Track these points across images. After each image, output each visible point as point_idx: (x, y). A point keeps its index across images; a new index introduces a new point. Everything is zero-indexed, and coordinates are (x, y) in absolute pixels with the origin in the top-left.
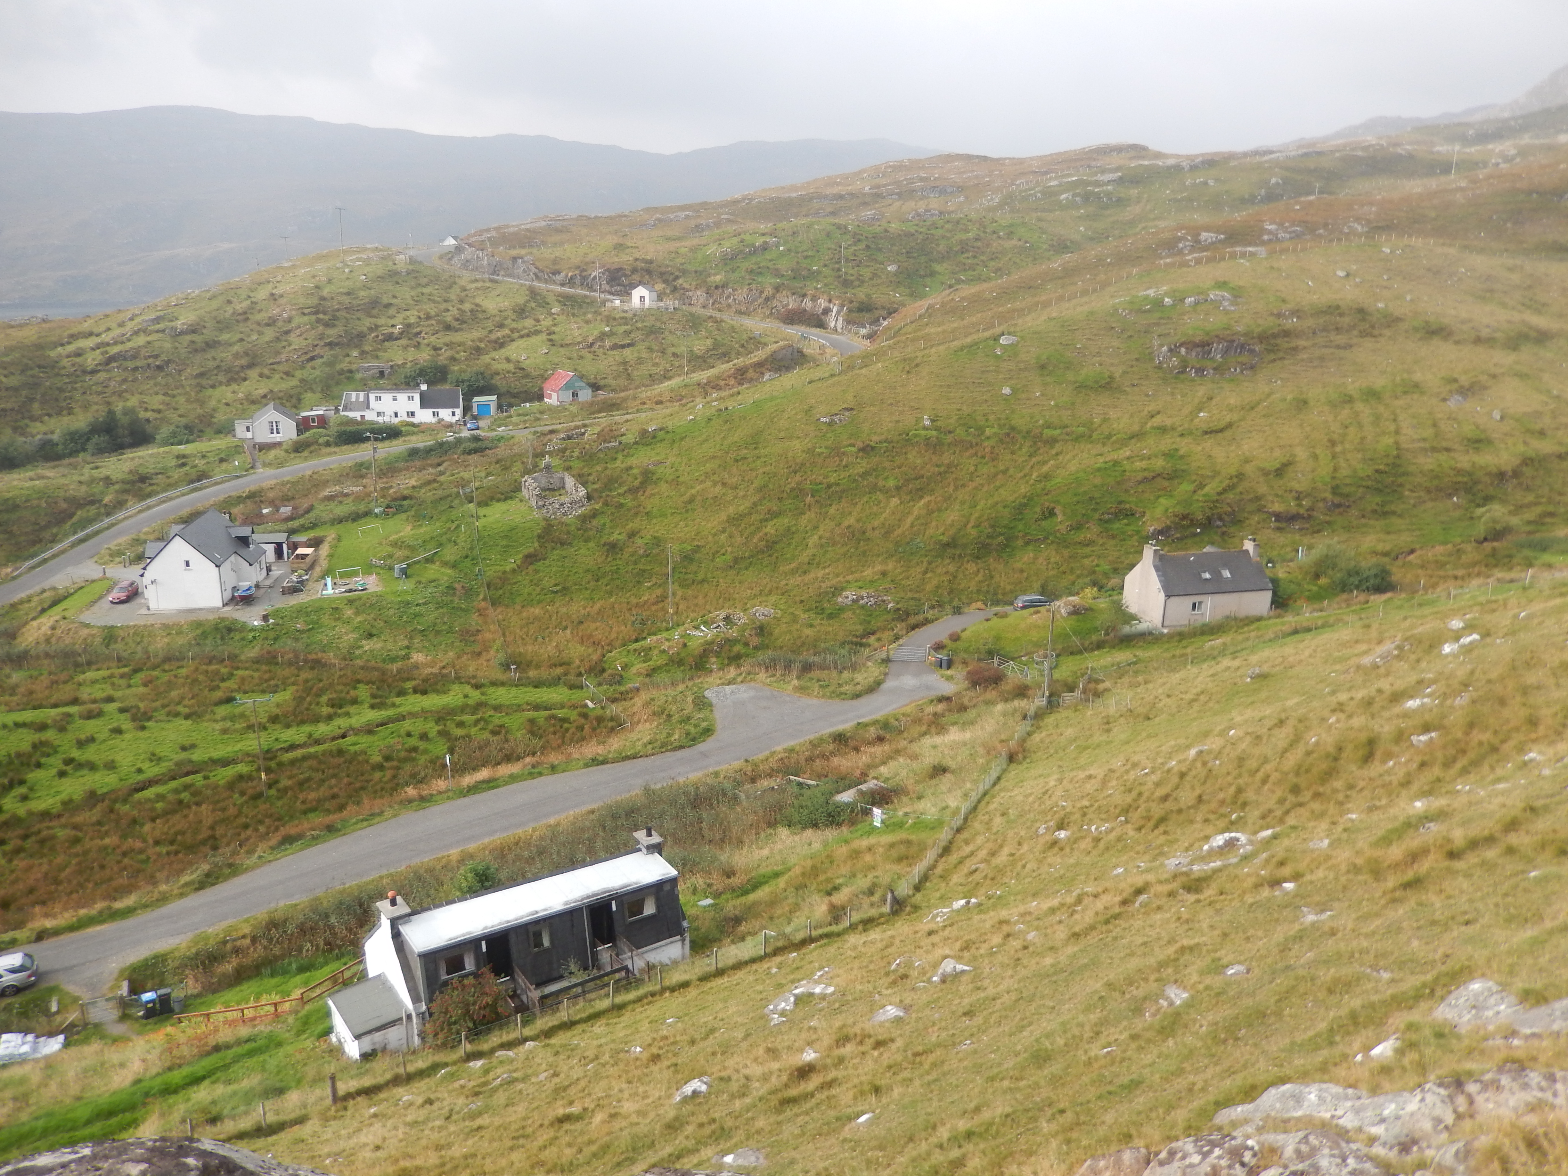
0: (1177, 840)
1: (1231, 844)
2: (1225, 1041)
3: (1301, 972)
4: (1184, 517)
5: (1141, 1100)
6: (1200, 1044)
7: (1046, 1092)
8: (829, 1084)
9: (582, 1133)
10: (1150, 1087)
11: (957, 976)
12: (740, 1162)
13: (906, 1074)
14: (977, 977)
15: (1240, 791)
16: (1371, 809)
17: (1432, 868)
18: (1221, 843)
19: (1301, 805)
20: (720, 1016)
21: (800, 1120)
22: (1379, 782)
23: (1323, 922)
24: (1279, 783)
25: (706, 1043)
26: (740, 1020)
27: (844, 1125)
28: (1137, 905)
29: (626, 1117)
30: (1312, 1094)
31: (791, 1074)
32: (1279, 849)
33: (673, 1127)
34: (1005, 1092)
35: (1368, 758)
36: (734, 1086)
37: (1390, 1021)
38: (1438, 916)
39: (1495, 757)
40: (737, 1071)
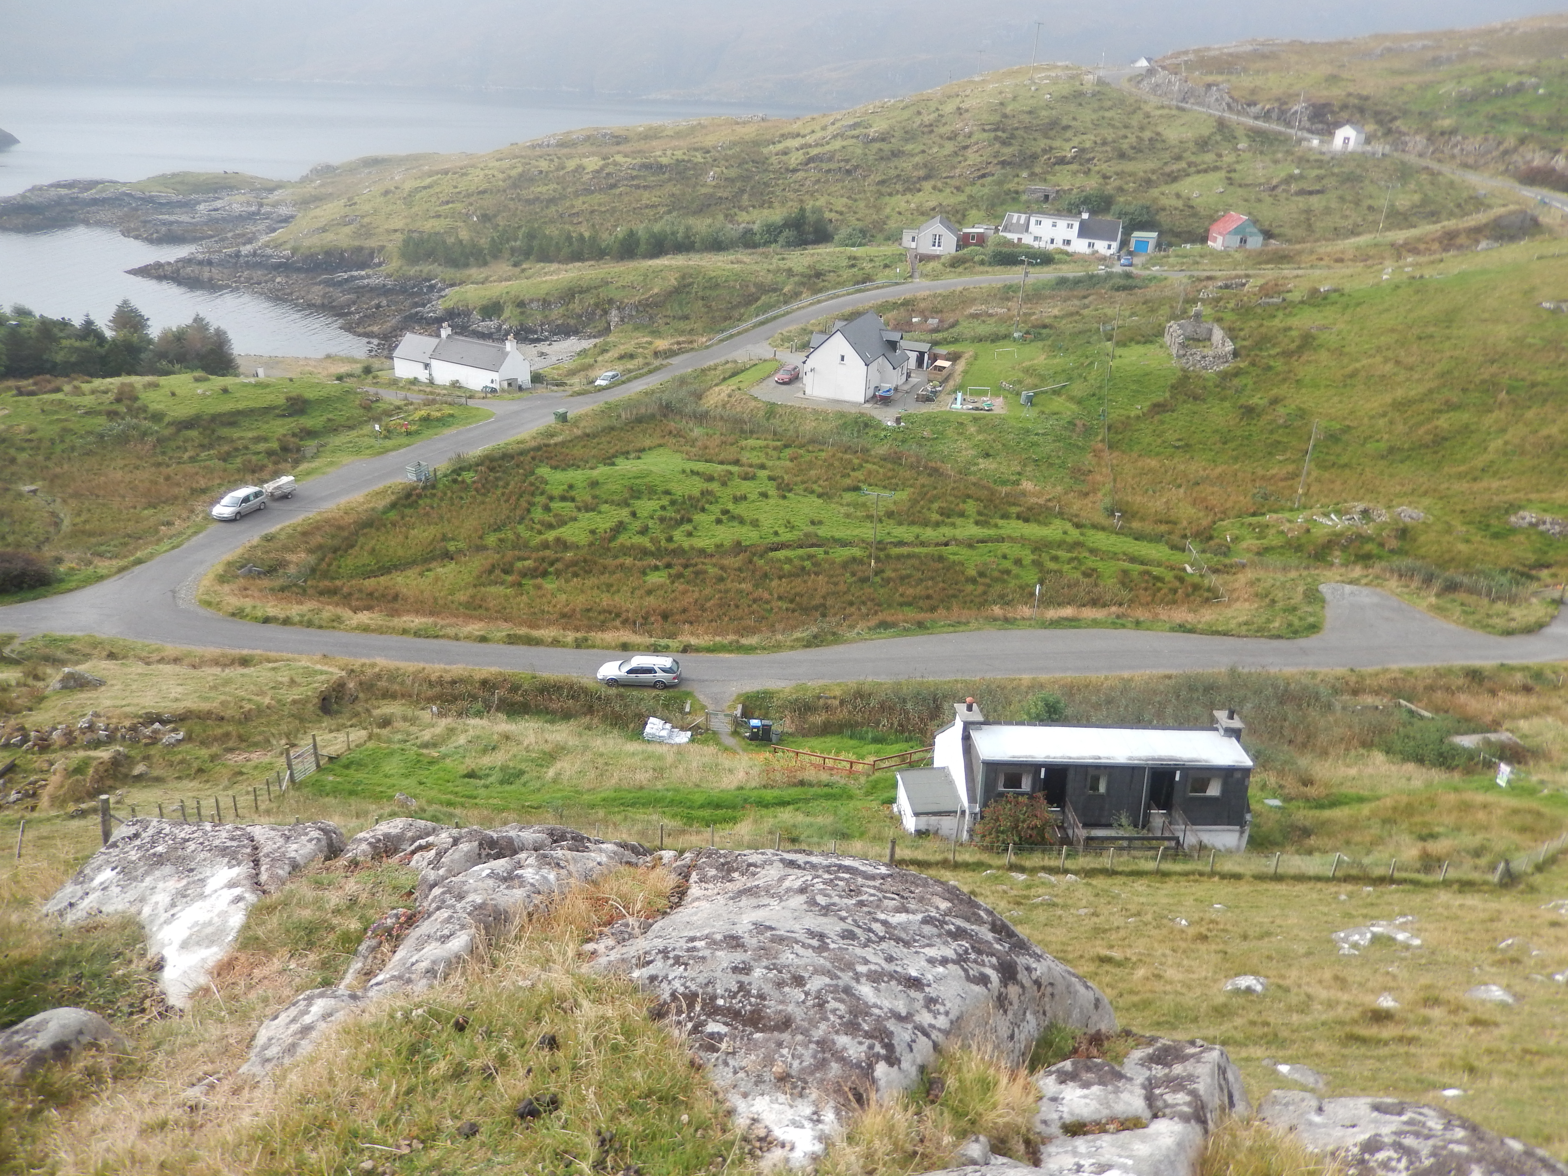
8: (1411, 1041)
9: (1122, 980)
12: (1297, 1076)
13: (1512, 1067)
20: (1278, 921)
21: (1371, 1064)
25: (1260, 943)
26: (1302, 934)
27: (1426, 1090)
29: (1171, 983)
31: (1364, 1013)
33: (1221, 1012)
36: (1294, 1000)
40: (1299, 986)
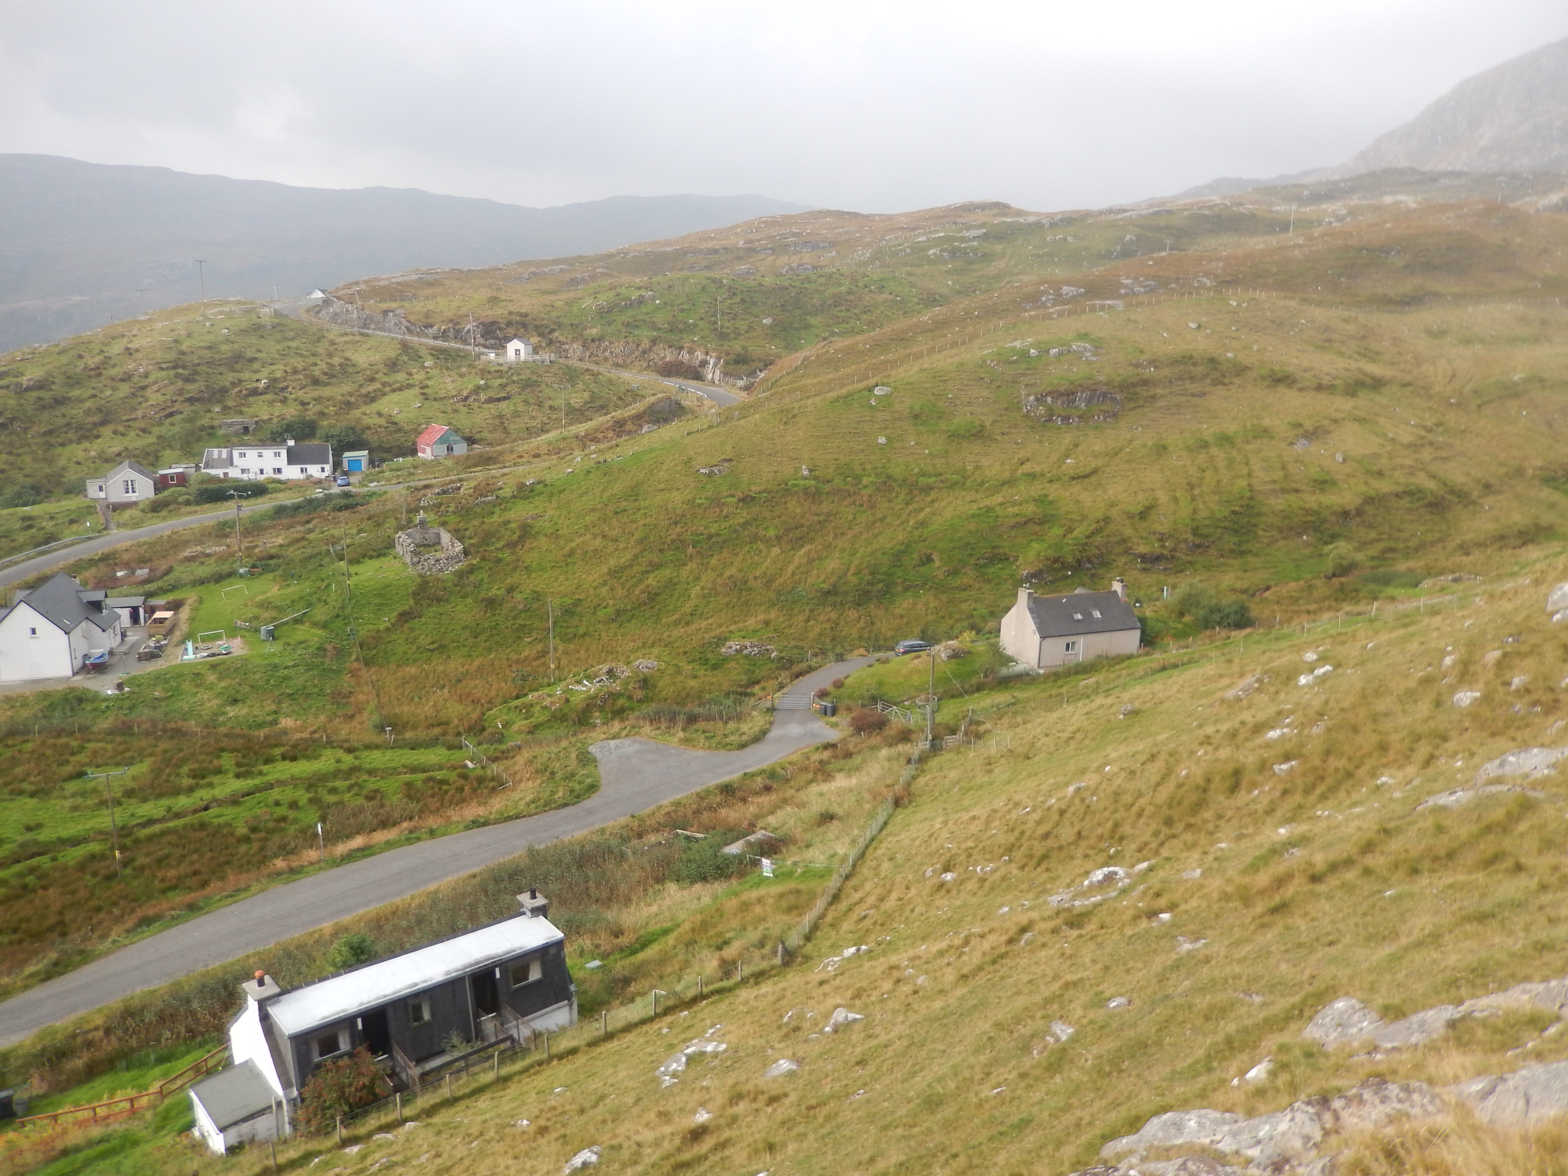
0: (1059, 877)
1: (1110, 878)
2: (1110, 1074)
3: (1179, 1001)
4: (1056, 560)
5: (1031, 1138)
6: (1086, 1079)
7: (939, 1137)
8: (722, 1145)
10: (1040, 1125)
11: (849, 1025)
13: (800, 1129)
14: (868, 1024)
15: (1116, 825)
16: (1240, 837)
17: (1297, 892)
18: (1100, 877)
19: (1174, 836)
20: (610, 1081)
22: (1245, 811)
23: (1197, 950)
24: (1153, 816)
25: (596, 1111)
26: (631, 1084)
28: (1022, 943)
30: (1192, 1121)
31: (684, 1138)
32: (1155, 880)
34: (898, 1140)
35: (1234, 788)
36: (625, 1154)
37: (1263, 1044)
38: (1304, 938)
39: (1350, 783)
40: (628, 1138)
